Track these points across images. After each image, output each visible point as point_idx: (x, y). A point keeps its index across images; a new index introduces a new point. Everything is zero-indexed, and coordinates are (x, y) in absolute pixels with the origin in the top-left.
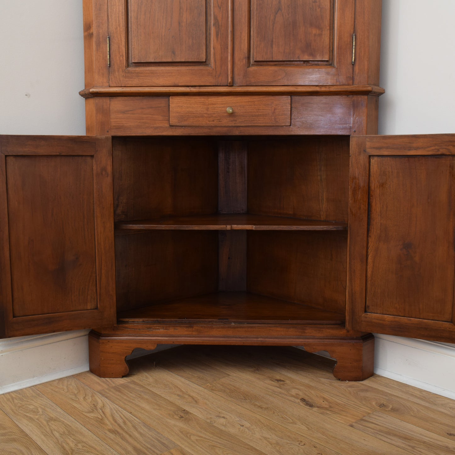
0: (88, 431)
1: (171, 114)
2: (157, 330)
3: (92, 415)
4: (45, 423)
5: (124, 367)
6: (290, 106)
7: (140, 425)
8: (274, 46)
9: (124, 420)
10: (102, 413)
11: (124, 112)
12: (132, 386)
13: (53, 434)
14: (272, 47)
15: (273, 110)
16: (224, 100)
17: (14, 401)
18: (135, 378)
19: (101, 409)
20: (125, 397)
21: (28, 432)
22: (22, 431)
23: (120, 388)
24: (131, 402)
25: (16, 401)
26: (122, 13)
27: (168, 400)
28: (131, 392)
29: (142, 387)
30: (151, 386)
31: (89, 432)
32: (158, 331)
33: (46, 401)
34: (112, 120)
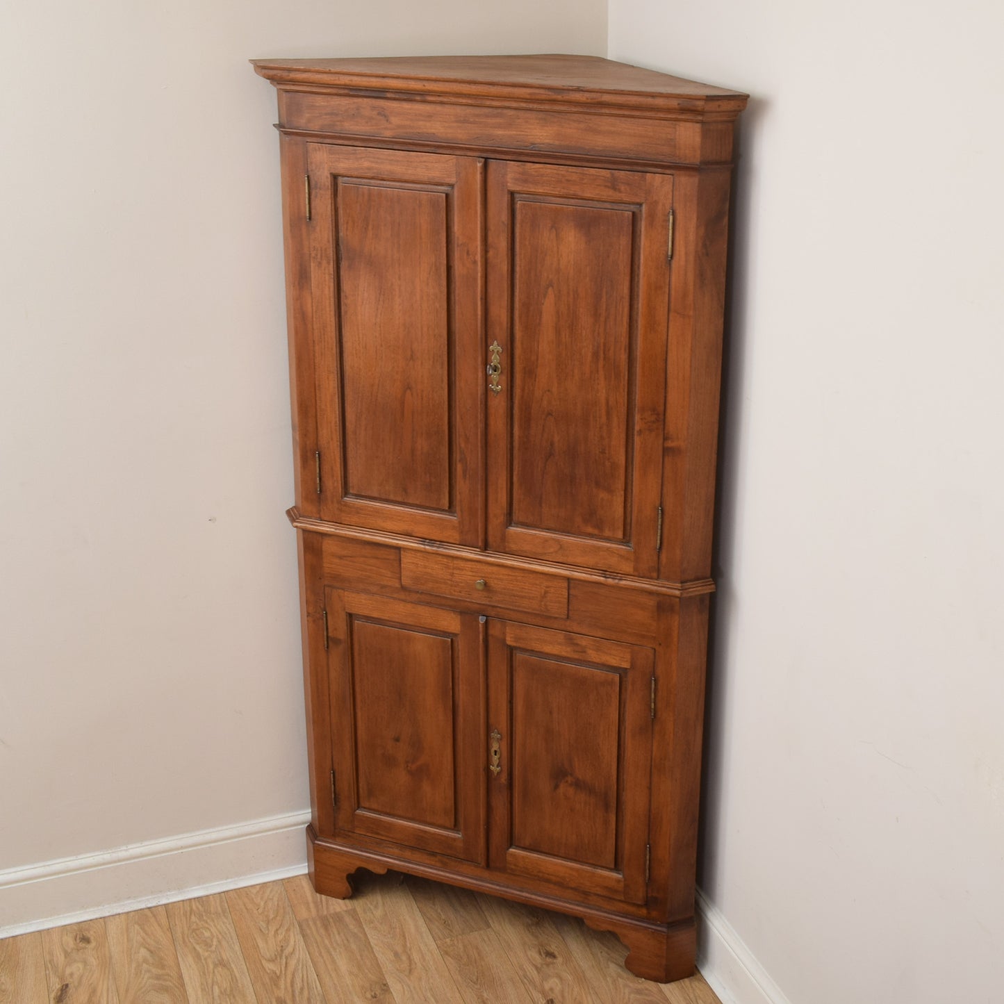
0: (253, 994)
1: (403, 573)
2: (389, 849)
3: (270, 966)
4: (211, 966)
5: (344, 886)
6: (567, 591)
7: (318, 998)
8: (543, 505)
9: (303, 985)
10: (284, 965)
11: (341, 557)
12: (348, 919)
13: (212, 988)
14: (541, 505)
15: (543, 593)
16: (475, 567)
17: (190, 918)
18: (359, 905)
19: (287, 958)
20: (327, 942)
21: (186, 979)
22: (181, 977)
23: (331, 920)
24: (328, 952)
25: (193, 918)
26: (336, 422)
27: (377, 960)
28: (339, 934)
29: (360, 925)
30: (372, 925)
31: (254, 997)
32: (391, 850)
33: (228, 926)
34: (324, 565)
